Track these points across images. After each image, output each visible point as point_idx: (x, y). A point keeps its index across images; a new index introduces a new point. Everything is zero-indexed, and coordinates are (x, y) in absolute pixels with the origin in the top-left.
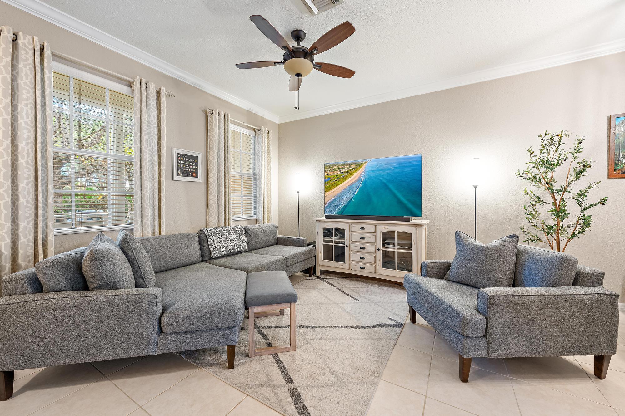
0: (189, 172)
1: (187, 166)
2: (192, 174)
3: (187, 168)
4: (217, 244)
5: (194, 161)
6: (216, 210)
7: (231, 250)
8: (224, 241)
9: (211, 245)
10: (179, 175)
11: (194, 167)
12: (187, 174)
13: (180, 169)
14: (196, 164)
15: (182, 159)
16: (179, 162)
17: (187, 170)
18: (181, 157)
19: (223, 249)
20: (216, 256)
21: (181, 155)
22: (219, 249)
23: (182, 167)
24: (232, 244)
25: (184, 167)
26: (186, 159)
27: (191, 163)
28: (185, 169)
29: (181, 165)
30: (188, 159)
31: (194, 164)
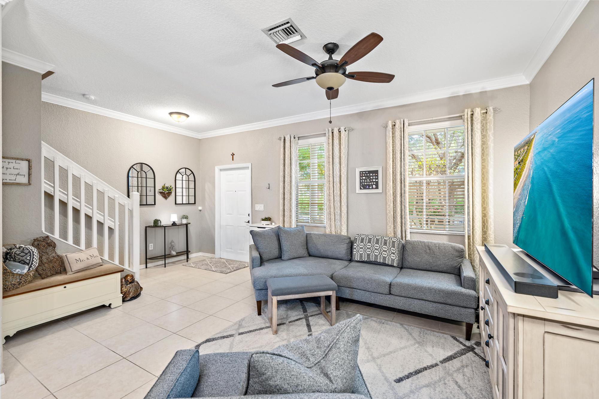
0: (369, 186)
1: (368, 180)
2: (372, 187)
3: (368, 182)
4: (361, 250)
5: (374, 175)
6: (392, 219)
7: (372, 259)
8: (368, 248)
9: (355, 249)
10: (361, 189)
11: (374, 180)
12: (367, 187)
13: (362, 184)
14: (377, 177)
15: (363, 175)
16: (361, 178)
17: (368, 183)
18: (362, 174)
19: (365, 255)
20: (356, 260)
21: (362, 172)
22: (361, 255)
23: (364, 182)
24: (375, 254)
25: (366, 181)
26: (367, 174)
27: (372, 177)
28: (366, 184)
29: (362, 181)
30: (368, 175)
31: (374, 177)
